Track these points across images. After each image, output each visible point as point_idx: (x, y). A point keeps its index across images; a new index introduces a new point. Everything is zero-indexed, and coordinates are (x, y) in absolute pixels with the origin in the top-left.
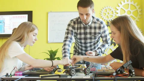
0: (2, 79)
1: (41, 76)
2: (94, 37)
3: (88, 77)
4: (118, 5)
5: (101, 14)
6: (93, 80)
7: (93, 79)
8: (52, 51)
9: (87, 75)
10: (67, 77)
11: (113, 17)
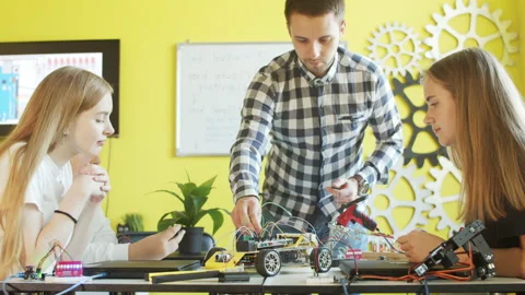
0: (10, 289)
1: (153, 277)
2: (349, 121)
3: (326, 280)
4: (432, 19)
5: (371, 52)
6: (343, 291)
7: (345, 289)
8: (191, 185)
9: (320, 271)
10: (248, 280)
11: (413, 62)
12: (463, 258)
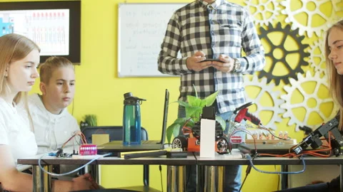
1: (125, 155)
2: (228, 28)
7: (251, 162)
10: (186, 157)
11: (273, 17)
12: (325, 143)
